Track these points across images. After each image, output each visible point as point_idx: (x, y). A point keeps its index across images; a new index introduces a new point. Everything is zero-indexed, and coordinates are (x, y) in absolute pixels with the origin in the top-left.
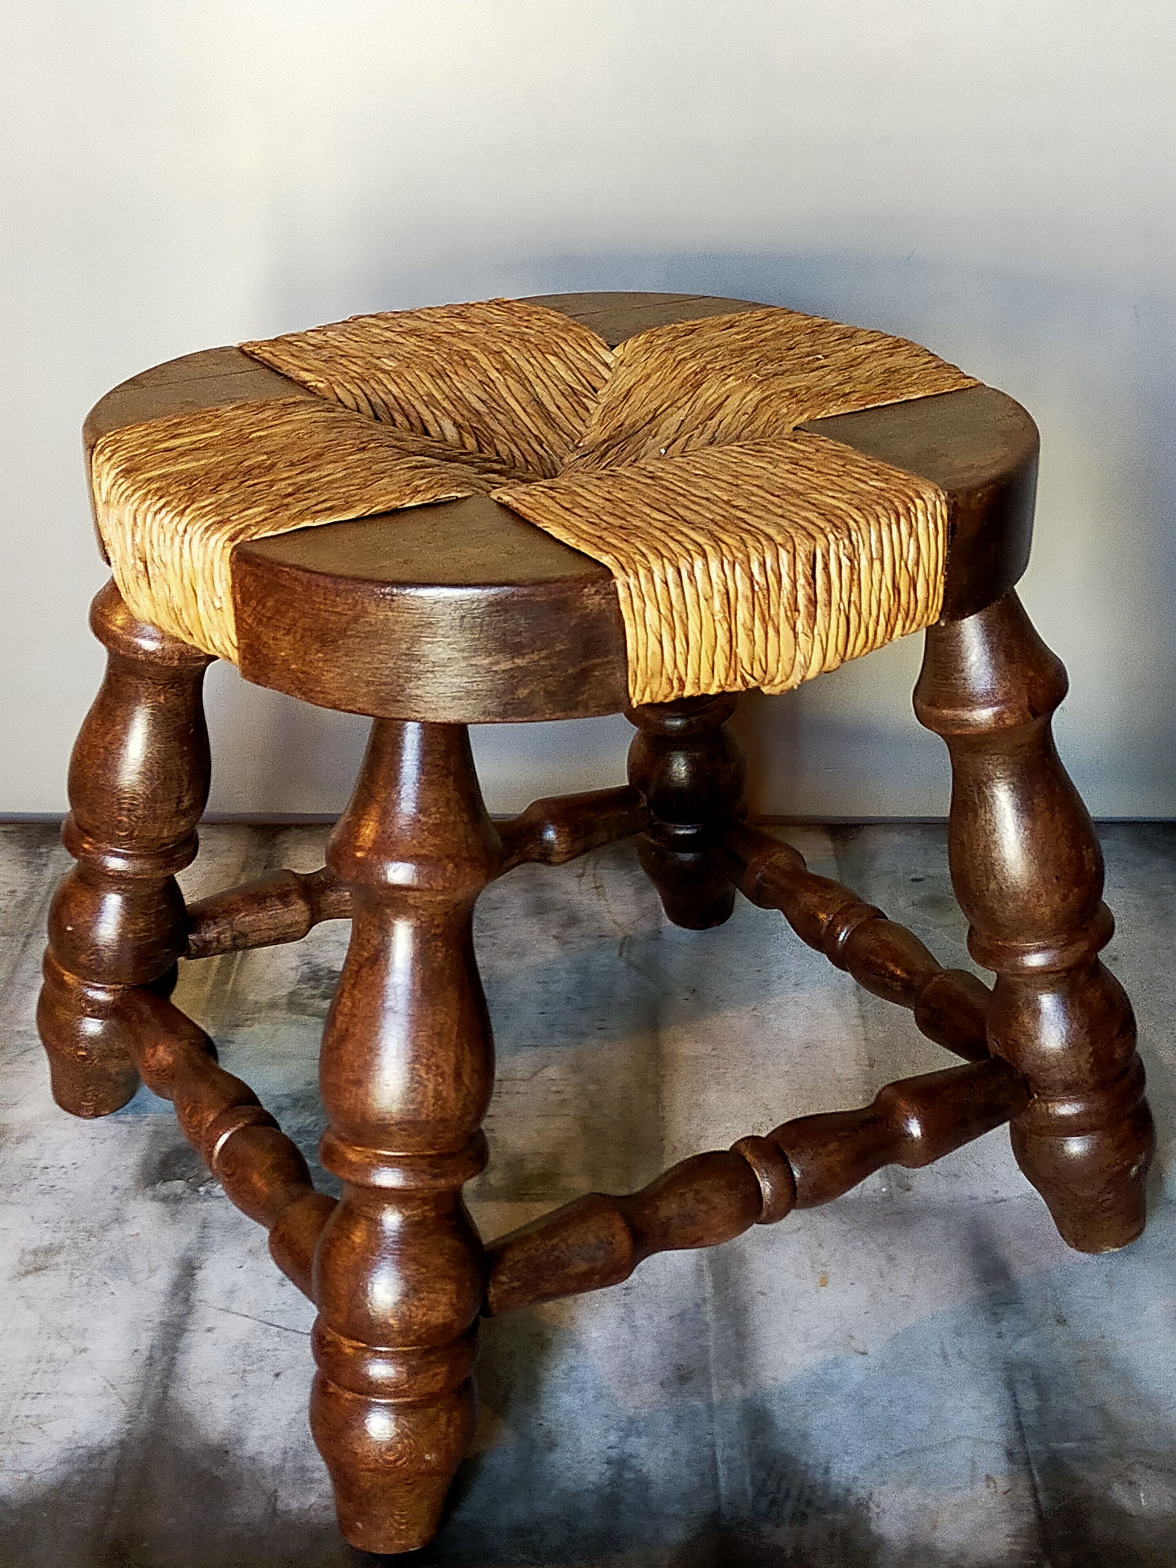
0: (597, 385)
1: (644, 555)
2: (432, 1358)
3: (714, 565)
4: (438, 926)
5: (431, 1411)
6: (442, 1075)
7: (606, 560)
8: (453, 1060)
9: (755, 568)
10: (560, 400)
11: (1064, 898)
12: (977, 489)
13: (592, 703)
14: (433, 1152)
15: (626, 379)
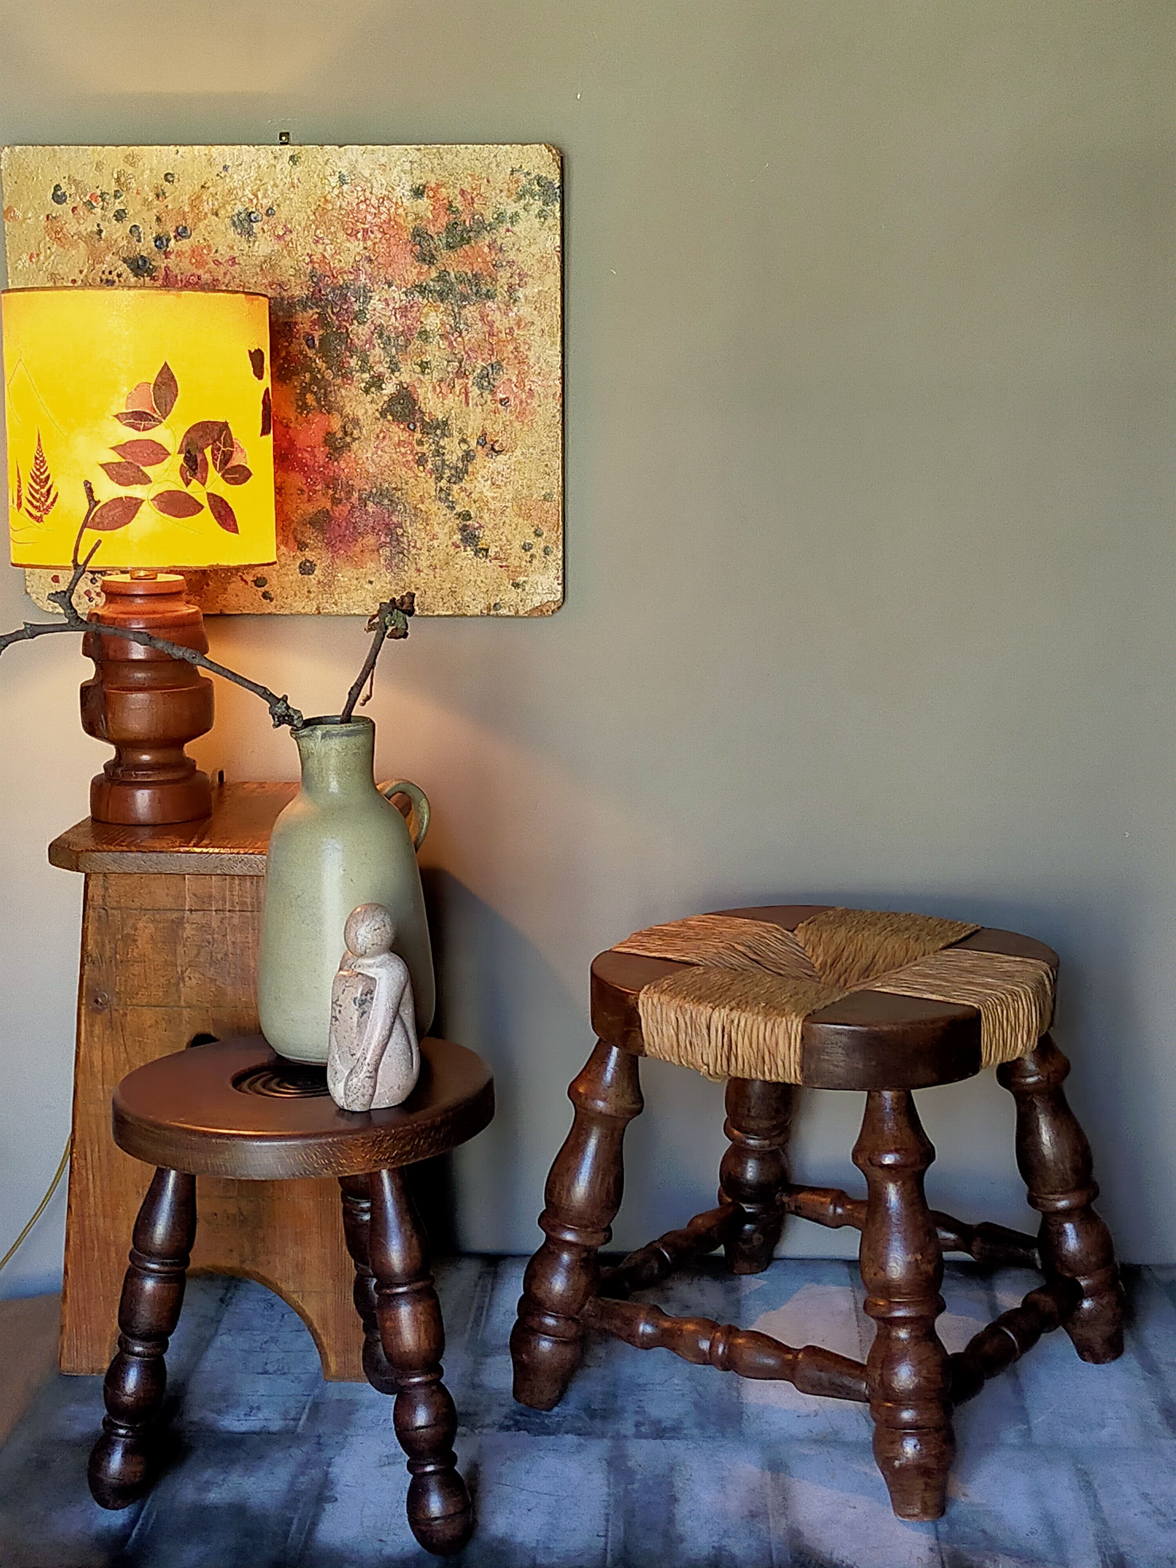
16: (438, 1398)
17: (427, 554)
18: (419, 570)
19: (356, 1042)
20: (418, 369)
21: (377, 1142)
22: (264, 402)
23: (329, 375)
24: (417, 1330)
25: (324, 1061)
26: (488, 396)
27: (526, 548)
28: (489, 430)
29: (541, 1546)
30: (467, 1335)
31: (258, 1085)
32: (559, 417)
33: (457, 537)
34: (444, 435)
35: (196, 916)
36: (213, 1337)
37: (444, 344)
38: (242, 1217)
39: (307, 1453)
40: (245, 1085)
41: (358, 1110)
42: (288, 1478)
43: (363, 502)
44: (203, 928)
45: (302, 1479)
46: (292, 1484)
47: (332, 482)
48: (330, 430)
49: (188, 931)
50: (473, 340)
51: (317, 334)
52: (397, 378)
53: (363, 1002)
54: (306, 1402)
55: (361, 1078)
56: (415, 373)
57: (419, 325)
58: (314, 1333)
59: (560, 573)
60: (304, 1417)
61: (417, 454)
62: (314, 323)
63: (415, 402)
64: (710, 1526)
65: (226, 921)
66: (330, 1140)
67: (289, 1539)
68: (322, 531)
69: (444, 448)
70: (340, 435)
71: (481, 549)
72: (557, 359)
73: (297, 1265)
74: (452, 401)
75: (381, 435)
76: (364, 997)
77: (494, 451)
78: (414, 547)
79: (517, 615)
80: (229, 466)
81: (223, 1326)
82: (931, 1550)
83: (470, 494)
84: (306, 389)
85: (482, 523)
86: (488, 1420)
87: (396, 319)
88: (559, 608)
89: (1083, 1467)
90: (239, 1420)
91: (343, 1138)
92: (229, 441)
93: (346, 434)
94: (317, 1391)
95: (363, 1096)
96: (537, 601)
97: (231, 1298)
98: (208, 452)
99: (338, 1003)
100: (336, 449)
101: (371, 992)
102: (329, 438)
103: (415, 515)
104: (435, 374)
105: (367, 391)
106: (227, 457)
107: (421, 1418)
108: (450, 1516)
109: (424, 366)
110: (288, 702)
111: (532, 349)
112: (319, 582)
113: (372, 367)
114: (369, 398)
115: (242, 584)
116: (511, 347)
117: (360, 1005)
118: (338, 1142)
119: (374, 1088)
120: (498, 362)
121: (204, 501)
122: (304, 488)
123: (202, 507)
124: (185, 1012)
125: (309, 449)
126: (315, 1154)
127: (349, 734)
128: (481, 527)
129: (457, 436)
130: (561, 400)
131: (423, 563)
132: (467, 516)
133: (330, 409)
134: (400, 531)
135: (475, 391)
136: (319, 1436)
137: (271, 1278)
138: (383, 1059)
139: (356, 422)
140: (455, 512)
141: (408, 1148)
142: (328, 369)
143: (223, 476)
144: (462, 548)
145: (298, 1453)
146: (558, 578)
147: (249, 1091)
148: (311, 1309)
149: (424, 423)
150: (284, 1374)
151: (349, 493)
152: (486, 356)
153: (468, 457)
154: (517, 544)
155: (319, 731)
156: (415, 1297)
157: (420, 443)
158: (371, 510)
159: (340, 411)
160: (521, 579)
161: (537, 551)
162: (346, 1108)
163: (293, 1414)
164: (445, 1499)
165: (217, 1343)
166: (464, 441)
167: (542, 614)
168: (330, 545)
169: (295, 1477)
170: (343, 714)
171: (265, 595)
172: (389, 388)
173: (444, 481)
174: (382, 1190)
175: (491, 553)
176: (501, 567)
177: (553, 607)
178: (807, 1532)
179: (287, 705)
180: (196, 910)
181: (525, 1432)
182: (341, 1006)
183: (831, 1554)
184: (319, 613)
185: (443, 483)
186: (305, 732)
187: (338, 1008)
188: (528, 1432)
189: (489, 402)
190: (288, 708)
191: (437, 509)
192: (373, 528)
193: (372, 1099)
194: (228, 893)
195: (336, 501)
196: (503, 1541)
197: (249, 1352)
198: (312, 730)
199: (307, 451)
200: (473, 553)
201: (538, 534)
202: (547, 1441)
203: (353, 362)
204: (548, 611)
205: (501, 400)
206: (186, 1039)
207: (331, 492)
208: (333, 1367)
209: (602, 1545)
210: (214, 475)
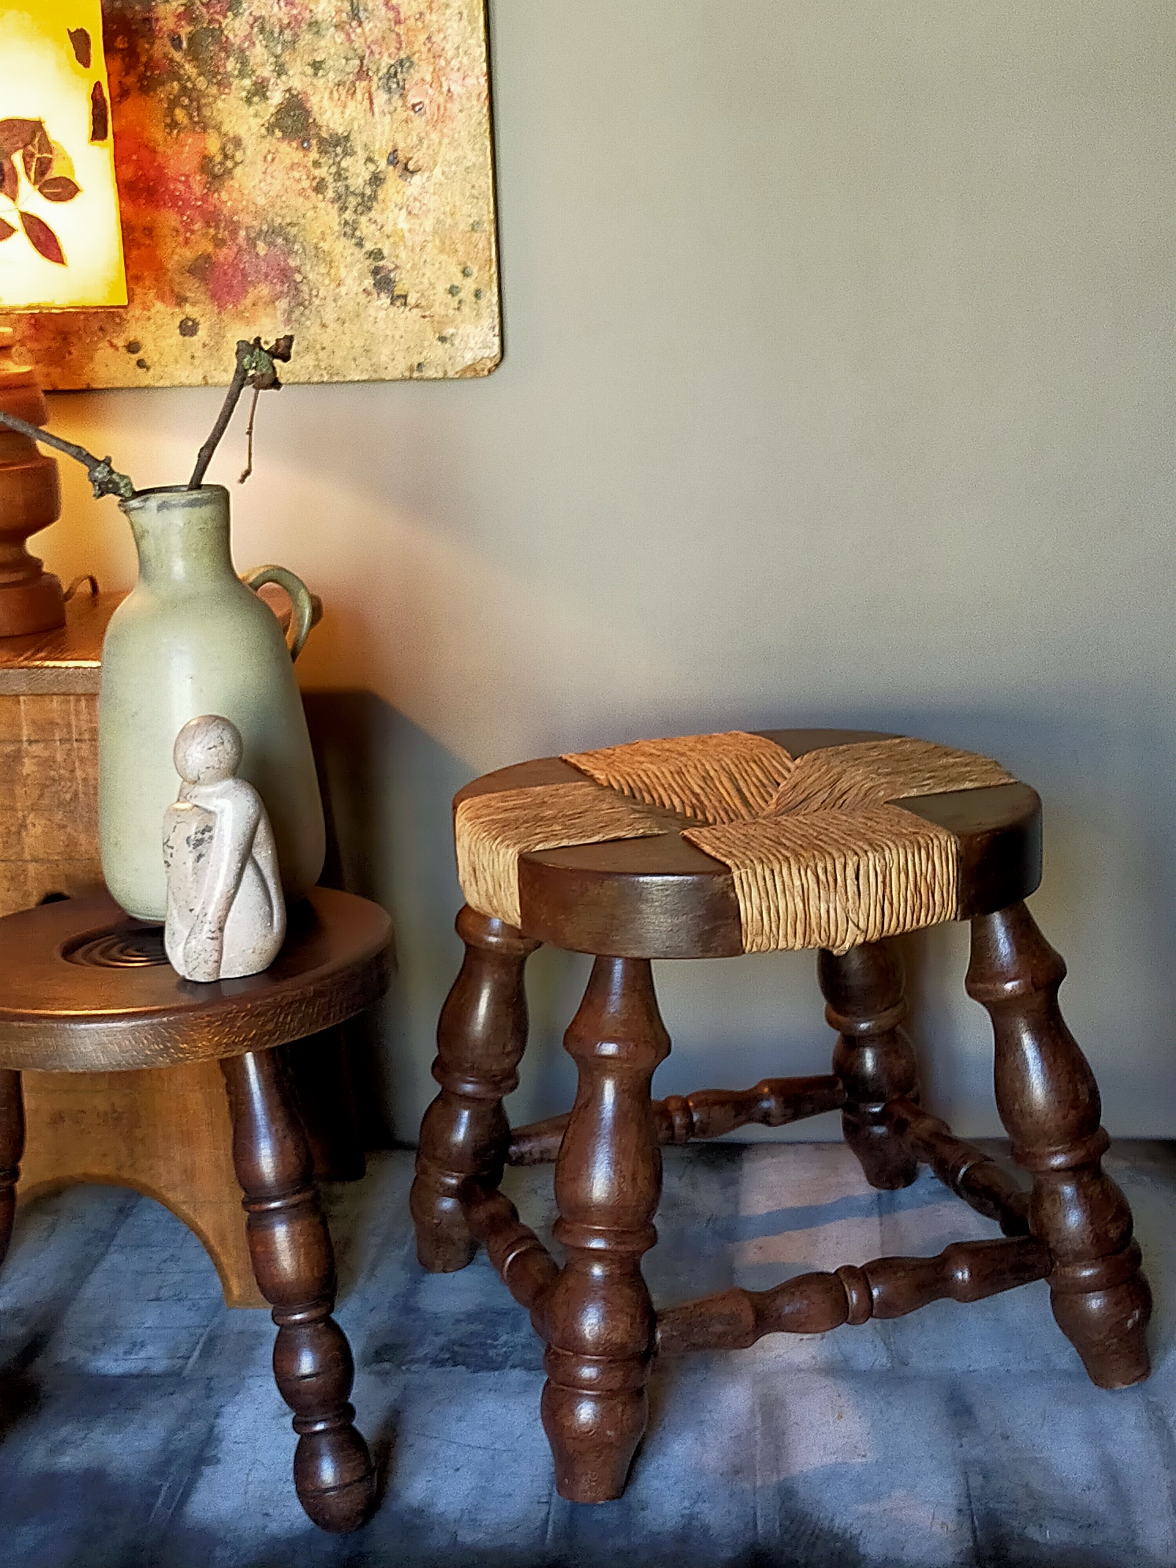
0: (779, 781)
1: (752, 861)
2: (613, 1365)
3: (794, 870)
4: (626, 1084)
5: (613, 1402)
6: (624, 1177)
7: (728, 862)
8: (631, 1168)
9: (820, 871)
10: (753, 789)
11: (1065, 1117)
12: (978, 835)
13: (720, 949)
14: (616, 1228)
15: (797, 776)
16: (327, 1340)
17: (334, 305)
18: (324, 326)
19: (193, 894)
20: (310, 71)
21: (227, 1020)
22: (93, 97)
23: (201, 83)
24: (296, 1255)
25: (162, 919)
26: (397, 102)
27: (453, 291)
28: (401, 146)
29: (466, 1517)
30: (407, 1248)
31: (96, 954)
32: (486, 126)
33: (369, 282)
34: (346, 154)
35: (36, 749)
36: (103, 1255)
37: (340, 37)
38: (115, 1115)
39: (192, 1401)
40: (78, 954)
41: (203, 980)
42: (163, 1434)
43: (252, 242)
44: (46, 763)
45: (181, 1435)
46: (167, 1441)
47: (212, 218)
48: (206, 152)
49: (28, 767)
50: (376, 31)
51: (185, 31)
52: (283, 82)
53: (199, 842)
54: (201, 1335)
55: (202, 942)
56: (306, 76)
57: (307, 15)
58: (211, 1251)
59: (497, 321)
60: (196, 1354)
61: (314, 178)
62: (179, 17)
63: (308, 113)
64: (680, 1486)
65: (74, 754)
66: (165, 1019)
67: (153, 1515)
68: (204, 279)
69: (346, 170)
70: (219, 158)
71: (399, 296)
72: (479, 50)
73: (185, 1171)
74: (355, 108)
75: (269, 157)
76: (200, 836)
77: (407, 171)
78: (317, 296)
79: (445, 378)
80: (48, 177)
81: (117, 1241)
82: (960, 1511)
83: (382, 227)
84: (174, 103)
85: (398, 263)
86: (420, 1353)
87: (280, 8)
88: (497, 365)
89: (1154, 1399)
90: (116, 1360)
91: (182, 1016)
92: (46, 145)
93: (226, 156)
94: (217, 1320)
95: (206, 962)
96: (468, 358)
97: (133, 1207)
98: (17, 158)
99: (169, 844)
100: (216, 177)
101: (208, 829)
102: (205, 164)
103: (316, 256)
104: (331, 75)
105: (249, 101)
106: (44, 166)
107: (306, 1364)
108: (347, 1485)
109: (317, 66)
110: (112, 465)
111: (450, 38)
112: (204, 345)
113: (254, 72)
114: (252, 111)
115: (111, 350)
116: (422, 37)
117: (196, 846)
118: (175, 1021)
119: (220, 951)
120: (408, 58)
121: (15, 221)
122: (180, 227)
123: (13, 230)
124: (31, 868)
125: (183, 179)
126: (146, 1038)
127: (192, 504)
128: (397, 267)
129: (361, 155)
130: (487, 103)
131: (329, 315)
132: (377, 255)
133: (203, 126)
134: (298, 277)
135: (381, 97)
136: (210, 1379)
137: (154, 1187)
138: (231, 915)
139: (237, 142)
140: (364, 250)
141: (270, 1027)
142: (199, 75)
143: (40, 190)
144: (375, 295)
145: (181, 1401)
146: (494, 328)
147: (84, 962)
148: (206, 1222)
149: (321, 141)
150: (179, 1300)
151: (234, 233)
152: (393, 50)
153: (376, 180)
154: (442, 287)
155: (155, 501)
156: (290, 1214)
157: (317, 164)
158: (262, 253)
159: (218, 128)
160: (448, 331)
161: (466, 294)
162: (188, 978)
163: (182, 1352)
164: (339, 1464)
165: (105, 1264)
166: (370, 160)
167: (476, 375)
168: (214, 297)
169: (173, 1432)
170: (191, 482)
171: (141, 364)
172: (276, 97)
173: (348, 212)
174: (246, 1081)
175: (411, 300)
176: (424, 317)
177: (490, 364)
178: (802, 1491)
179: (111, 469)
180: (37, 741)
181: (464, 1367)
182: (172, 848)
183: (832, 1520)
184: (207, 384)
185: (348, 215)
186: (135, 503)
187: (169, 851)
188: (468, 1367)
189: (399, 109)
190: (111, 472)
191: (342, 248)
192: (267, 275)
193: (219, 967)
194: (73, 717)
195: (219, 243)
196: (419, 1512)
197: (143, 1274)
198: (145, 500)
199: (180, 181)
200: (389, 301)
201: (465, 273)
202: (489, 1378)
203: (231, 65)
204: (483, 370)
205: (414, 106)
206: (34, 899)
207: (212, 231)
208: (236, 1291)
209: (543, 1515)
210: (26, 187)
